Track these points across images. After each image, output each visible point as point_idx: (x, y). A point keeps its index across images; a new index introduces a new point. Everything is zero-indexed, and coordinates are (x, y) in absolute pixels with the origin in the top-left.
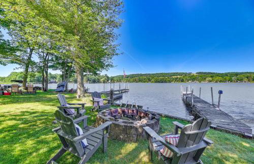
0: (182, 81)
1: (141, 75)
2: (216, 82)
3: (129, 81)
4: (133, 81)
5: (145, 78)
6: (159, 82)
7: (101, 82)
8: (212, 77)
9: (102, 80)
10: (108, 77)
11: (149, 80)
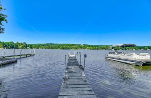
0: (76, 49)
1: (53, 44)
2: (90, 49)
3: (45, 48)
4: (48, 48)
5: (56, 46)
6: (64, 49)
7: (19, 48)
8: (89, 47)
9: (21, 46)
10: (27, 45)
11: (59, 48)
